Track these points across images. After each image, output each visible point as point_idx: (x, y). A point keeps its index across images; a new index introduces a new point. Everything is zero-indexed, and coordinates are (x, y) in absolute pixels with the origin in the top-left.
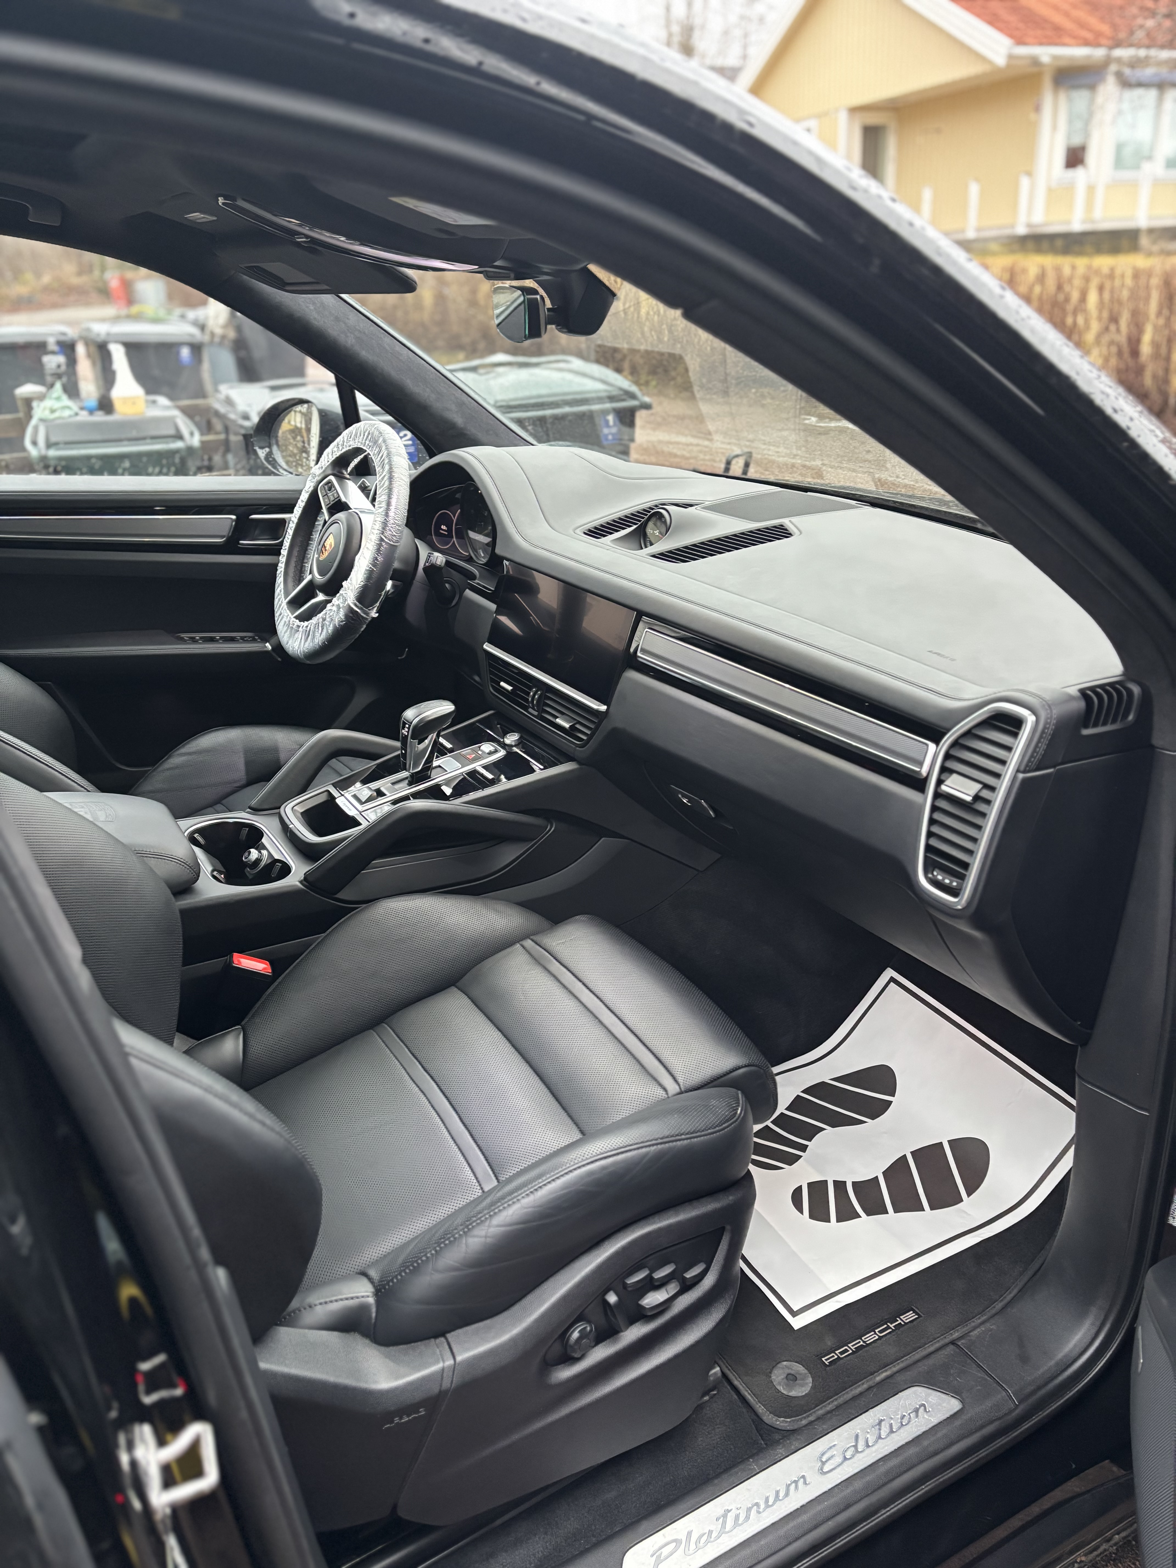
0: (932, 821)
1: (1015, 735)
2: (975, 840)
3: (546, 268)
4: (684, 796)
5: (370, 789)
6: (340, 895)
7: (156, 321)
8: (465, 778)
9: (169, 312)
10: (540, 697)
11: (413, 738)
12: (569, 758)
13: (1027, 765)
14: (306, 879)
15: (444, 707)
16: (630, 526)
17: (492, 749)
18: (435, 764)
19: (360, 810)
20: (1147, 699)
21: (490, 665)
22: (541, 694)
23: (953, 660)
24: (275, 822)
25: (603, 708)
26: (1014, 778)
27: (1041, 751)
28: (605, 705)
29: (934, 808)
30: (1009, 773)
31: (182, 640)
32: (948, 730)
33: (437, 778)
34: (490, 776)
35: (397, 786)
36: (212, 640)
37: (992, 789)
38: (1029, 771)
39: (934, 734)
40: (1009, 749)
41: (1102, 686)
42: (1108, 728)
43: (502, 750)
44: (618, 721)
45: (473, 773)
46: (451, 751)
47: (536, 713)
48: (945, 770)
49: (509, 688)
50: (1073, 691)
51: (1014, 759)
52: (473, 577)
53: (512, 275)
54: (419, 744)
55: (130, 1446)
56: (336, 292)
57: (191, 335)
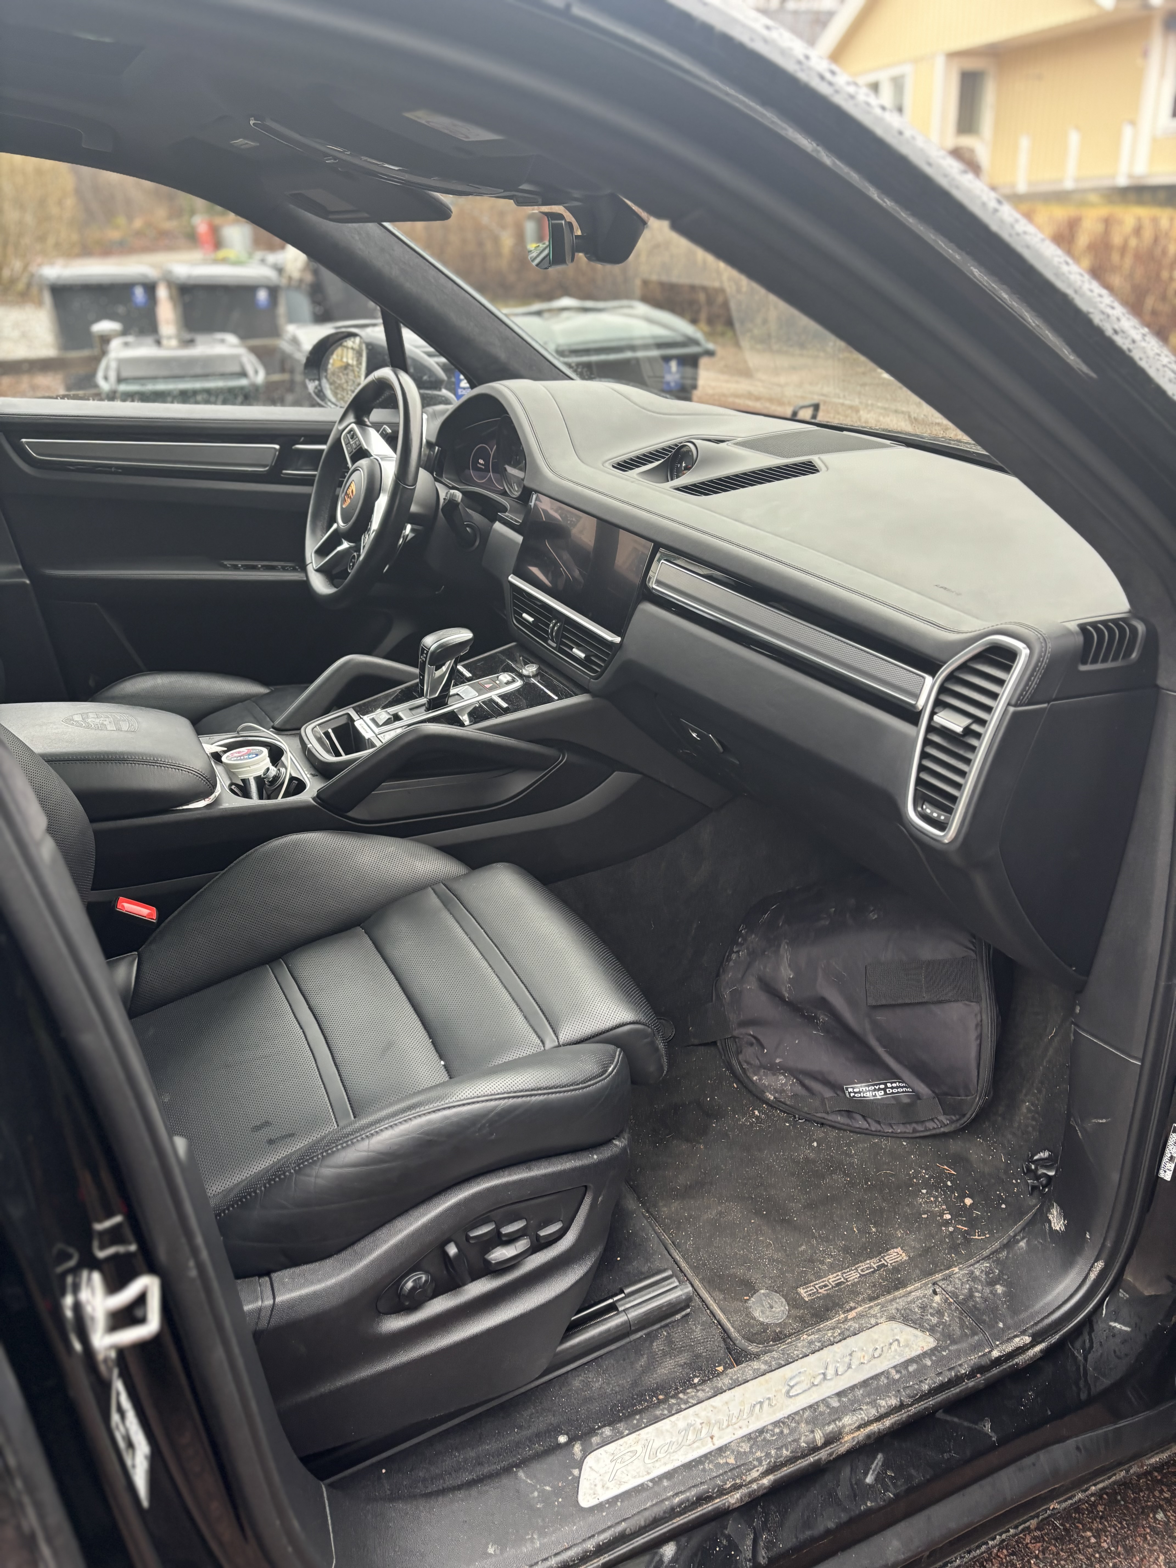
0: (924, 755)
1: (1008, 669)
2: (963, 774)
3: (576, 194)
4: (694, 731)
5: (389, 713)
6: (350, 814)
7: (237, 263)
8: (480, 706)
9: (250, 255)
10: (558, 629)
11: (430, 664)
12: (584, 690)
13: (1018, 699)
14: (318, 796)
15: (463, 635)
16: (658, 460)
17: (509, 678)
18: (453, 691)
19: (377, 733)
20: (1152, 637)
21: (515, 597)
22: (560, 626)
23: (959, 594)
24: (296, 742)
25: (617, 640)
26: (1006, 711)
27: (1034, 685)
28: (619, 636)
29: (927, 742)
30: (999, 706)
31: (225, 568)
32: (945, 663)
33: (454, 706)
34: (505, 705)
35: (414, 712)
36: (254, 568)
37: (983, 722)
38: (1021, 705)
39: (929, 666)
40: (1001, 682)
41: (1104, 623)
42: (1109, 665)
43: (519, 681)
44: (632, 652)
45: (490, 702)
46: (469, 680)
47: (554, 645)
48: (939, 704)
49: (531, 619)
50: (1073, 626)
51: (1006, 693)
52: (504, 510)
53: (540, 200)
54: (436, 670)
55: (76, 1289)
56: (379, 220)
57: (268, 278)
